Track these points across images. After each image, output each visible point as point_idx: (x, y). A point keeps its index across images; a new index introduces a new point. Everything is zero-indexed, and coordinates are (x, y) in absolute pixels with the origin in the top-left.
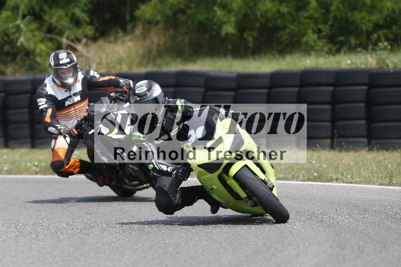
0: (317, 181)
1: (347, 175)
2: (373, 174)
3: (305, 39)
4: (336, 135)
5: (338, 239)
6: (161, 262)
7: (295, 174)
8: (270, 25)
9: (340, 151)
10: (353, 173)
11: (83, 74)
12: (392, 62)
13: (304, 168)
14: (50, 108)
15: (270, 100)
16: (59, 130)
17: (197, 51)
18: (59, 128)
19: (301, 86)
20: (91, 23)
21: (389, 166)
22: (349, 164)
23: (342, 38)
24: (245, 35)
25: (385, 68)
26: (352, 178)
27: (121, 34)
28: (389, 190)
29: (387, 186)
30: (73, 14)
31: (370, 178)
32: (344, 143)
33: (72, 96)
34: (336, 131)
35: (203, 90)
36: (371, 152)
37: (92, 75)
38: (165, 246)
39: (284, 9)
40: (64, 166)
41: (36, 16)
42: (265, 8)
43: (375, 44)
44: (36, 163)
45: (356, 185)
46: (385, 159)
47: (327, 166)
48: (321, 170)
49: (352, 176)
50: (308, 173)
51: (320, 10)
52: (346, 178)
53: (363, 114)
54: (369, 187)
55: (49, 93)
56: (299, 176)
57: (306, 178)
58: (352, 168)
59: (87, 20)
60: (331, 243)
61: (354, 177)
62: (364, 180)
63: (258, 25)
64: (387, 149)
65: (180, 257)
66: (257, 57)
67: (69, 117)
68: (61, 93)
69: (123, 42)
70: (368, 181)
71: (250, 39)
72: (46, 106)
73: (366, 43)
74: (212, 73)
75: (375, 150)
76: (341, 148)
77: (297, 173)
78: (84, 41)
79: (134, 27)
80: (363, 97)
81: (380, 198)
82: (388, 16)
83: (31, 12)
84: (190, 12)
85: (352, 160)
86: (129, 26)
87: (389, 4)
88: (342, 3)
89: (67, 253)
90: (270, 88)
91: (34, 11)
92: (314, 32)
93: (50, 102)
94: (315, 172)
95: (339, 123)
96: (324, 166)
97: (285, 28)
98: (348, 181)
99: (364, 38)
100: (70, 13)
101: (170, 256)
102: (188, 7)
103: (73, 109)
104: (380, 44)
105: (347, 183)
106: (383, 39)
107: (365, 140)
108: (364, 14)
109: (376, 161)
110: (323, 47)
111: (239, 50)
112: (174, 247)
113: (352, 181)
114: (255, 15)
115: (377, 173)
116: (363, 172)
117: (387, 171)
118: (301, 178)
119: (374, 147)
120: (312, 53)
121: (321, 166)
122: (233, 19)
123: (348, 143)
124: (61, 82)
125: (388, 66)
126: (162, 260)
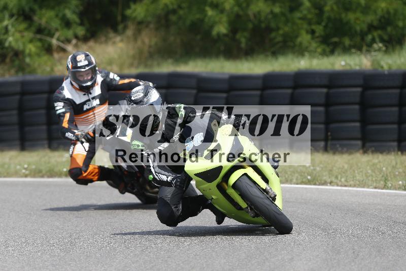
0: (310, 184)
1: (341, 178)
2: (367, 177)
3: (299, 40)
4: (330, 138)
6: (153, 267)
7: (288, 177)
8: (263, 25)
9: (334, 153)
10: (347, 176)
11: (102, 77)
12: (387, 63)
13: (297, 172)
14: (67, 112)
15: (263, 102)
16: (77, 136)
17: (188, 52)
18: (77, 133)
19: (295, 87)
20: (82, 24)
21: (384, 169)
22: (343, 167)
23: (336, 39)
24: (238, 36)
25: (380, 69)
26: (346, 181)
27: (112, 35)
28: (384, 194)
29: (382, 189)
30: (64, 16)
31: (364, 181)
32: (338, 146)
33: (91, 99)
34: (329, 134)
35: (194, 91)
36: (366, 155)
37: (112, 78)
39: (277, 10)
40: (82, 174)
41: (25, 16)
42: (257, 9)
43: (370, 45)
44: (26, 166)
45: (350, 188)
46: (380, 162)
47: (321, 169)
48: (315, 172)
49: (347, 179)
50: (301, 176)
51: (313, 11)
52: (340, 181)
53: (357, 116)
54: (363, 191)
55: (66, 97)
56: (293, 179)
57: (299, 181)
58: (346, 171)
59: (77, 20)
60: (325, 248)
61: (348, 180)
62: (358, 183)
63: (250, 26)
64: (382, 152)
65: (172, 262)
66: (249, 58)
67: (88, 122)
68: (80, 96)
69: (114, 43)
70: (363, 185)
71: (243, 40)
72: (63, 110)
73: (360, 44)
74: (204, 75)
75: (370, 153)
76: (335, 151)
77: (290, 176)
78: (74, 41)
79: (125, 28)
80: (358, 99)
81: (375, 202)
82: (383, 17)
83: (21, 12)
84: (181, 12)
85: (346, 163)
86: (120, 27)
87: (383, 5)
88: (336, 3)
90: (263, 89)
91: (23, 11)
92: (307, 32)
93: (69, 106)
94: (308, 175)
95: (333, 126)
96: (318, 169)
97: (278, 29)
98: (343, 185)
99: (358, 39)
100: (61, 15)
101: (162, 260)
102: (180, 7)
103: (92, 113)
104: (375, 46)
105: (341, 186)
106: (377, 40)
107: (359, 143)
108: (358, 14)
109: (371, 163)
110: (316, 48)
111: (231, 51)
113: (346, 184)
114: (247, 15)
115: (372, 176)
116: (357, 175)
117: (382, 174)
118: (294, 181)
119: (368, 150)
120: (306, 54)
121: (314, 170)
122: (225, 19)
123: (342, 146)
124: (79, 85)
125: (382, 67)
126: (154, 264)
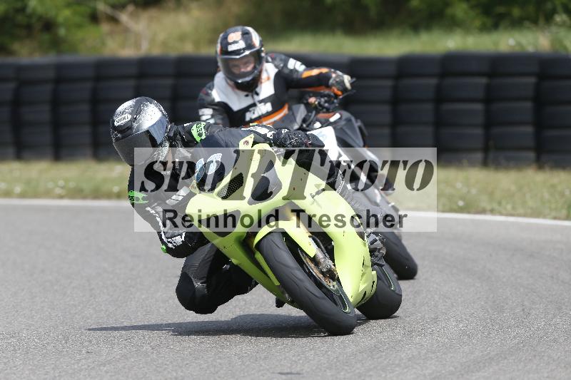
0: (463, 213)
1: (506, 204)
2: (543, 203)
4: (492, 147)
5: (493, 297)
10: (515, 202)
13: (444, 194)
19: (443, 76)
21: (567, 192)
22: (509, 188)
26: (514, 208)
28: (566, 227)
29: (564, 220)
31: (539, 209)
32: (502, 159)
33: (257, 103)
38: (245, 304)
43: (549, 17)
46: (561, 182)
47: (477, 191)
48: (469, 196)
50: (450, 200)
52: (505, 208)
55: (216, 100)
57: (447, 208)
58: (514, 194)
60: (483, 303)
61: (516, 208)
62: (530, 211)
68: (239, 98)
72: (213, 121)
73: (536, 16)
80: (531, 93)
81: (554, 239)
85: (513, 183)
89: (105, 313)
93: (221, 115)
94: (460, 199)
96: (474, 191)
104: (557, 18)
105: (506, 216)
106: (560, 10)
107: (532, 155)
109: (548, 184)
112: (259, 305)
113: (513, 212)
115: (550, 202)
116: (529, 200)
117: (564, 199)
118: (440, 207)
121: (469, 192)
123: (508, 159)
125: (566, 49)
